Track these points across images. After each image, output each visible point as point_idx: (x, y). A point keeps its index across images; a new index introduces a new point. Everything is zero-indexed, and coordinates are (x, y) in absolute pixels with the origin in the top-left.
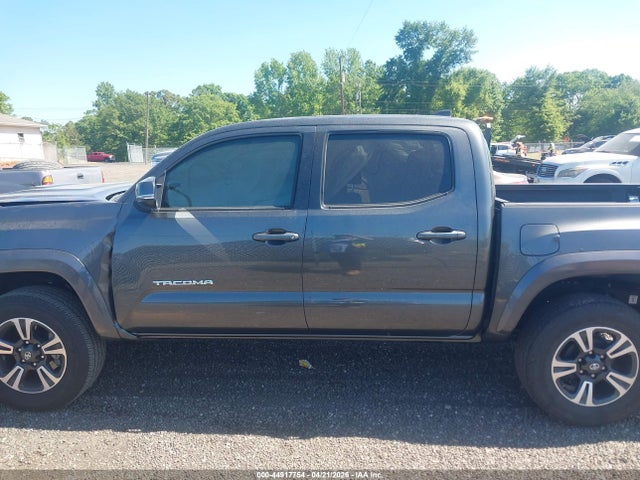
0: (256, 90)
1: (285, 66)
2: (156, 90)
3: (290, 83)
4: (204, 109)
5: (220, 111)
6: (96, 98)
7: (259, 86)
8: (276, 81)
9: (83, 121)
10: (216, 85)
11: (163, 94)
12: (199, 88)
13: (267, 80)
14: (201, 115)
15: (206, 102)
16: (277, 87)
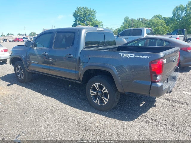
0: (173, 16)
1: (185, 6)
2: (141, 18)
3: (186, 12)
4: (154, 23)
5: (159, 23)
6: (124, 21)
7: (174, 14)
8: (181, 12)
9: (120, 28)
10: (160, 15)
11: (143, 19)
12: (155, 16)
13: (177, 12)
14: (152, 25)
15: (155, 21)
16: (181, 14)
